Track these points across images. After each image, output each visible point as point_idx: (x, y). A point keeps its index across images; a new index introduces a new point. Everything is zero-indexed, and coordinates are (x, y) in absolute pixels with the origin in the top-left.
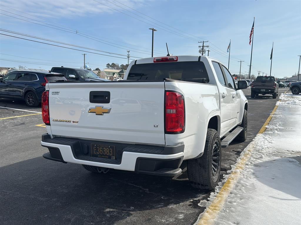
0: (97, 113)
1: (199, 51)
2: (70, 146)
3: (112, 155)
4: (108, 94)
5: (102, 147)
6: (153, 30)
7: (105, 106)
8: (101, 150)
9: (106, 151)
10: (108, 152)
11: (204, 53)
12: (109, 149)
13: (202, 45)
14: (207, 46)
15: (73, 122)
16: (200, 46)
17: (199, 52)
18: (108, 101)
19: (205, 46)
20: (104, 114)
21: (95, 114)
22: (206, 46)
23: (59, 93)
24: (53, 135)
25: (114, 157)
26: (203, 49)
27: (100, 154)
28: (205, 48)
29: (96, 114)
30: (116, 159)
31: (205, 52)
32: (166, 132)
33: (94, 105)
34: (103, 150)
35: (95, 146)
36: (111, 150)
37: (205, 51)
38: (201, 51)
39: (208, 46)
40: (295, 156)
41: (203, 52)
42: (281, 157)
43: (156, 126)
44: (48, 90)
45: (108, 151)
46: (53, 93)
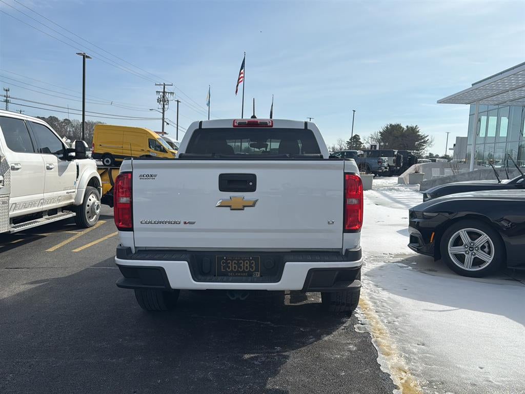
0: (233, 208)
1: (158, 100)
2: (186, 262)
3: (255, 271)
4: (253, 178)
5: (237, 260)
6: (85, 57)
7: (248, 196)
8: (235, 265)
9: (244, 265)
10: (247, 267)
11: (166, 104)
12: (250, 262)
13: (163, 91)
14: (171, 93)
15: (185, 223)
16: (159, 92)
17: (158, 102)
18: (253, 189)
19: (166, 92)
20: (245, 208)
21: (229, 208)
22: (169, 93)
23: (155, 176)
24: (135, 247)
25: (259, 273)
26: (163, 97)
27: (232, 271)
28: (167, 95)
29: (231, 210)
30: (261, 276)
31: (168, 102)
32: (345, 231)
33: (227, 195)
34: (238, 264)
35: (224, 259)
36: (253, 263)
37: (168, 100)
38: (161, 101)
39: (173, 93)
40: (399, 259)
41: (165, 101)
42: (385, 262)
43: (331, 222)
44: (131, 170)
45: (248, 265)
46: (142, 176)
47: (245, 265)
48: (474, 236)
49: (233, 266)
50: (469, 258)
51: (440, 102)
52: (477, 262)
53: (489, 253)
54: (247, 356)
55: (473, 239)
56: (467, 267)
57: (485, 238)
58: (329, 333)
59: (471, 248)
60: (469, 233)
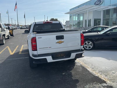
2: (51, 56)
3: (64, 56)
4: (63, 36)
5: (60, 54)
7: (62, 40)
15: (49, 48)
20: (62, 43)
23: (42, 37)
29: (59, 43)
44: (36, 37)
46: (38, 38)
47: (62, 55)
48: (89, 42)
49: (59, 56)
50: (88, 47)
51: (65, 14)
52: (89, 47)
53: (92, 45)
54: (63, 74)
55: (88, 43)
56: (88, 49)
57: (91, 43)
58: (74, 66)
59: (88, 45)
60: (88, 42)
